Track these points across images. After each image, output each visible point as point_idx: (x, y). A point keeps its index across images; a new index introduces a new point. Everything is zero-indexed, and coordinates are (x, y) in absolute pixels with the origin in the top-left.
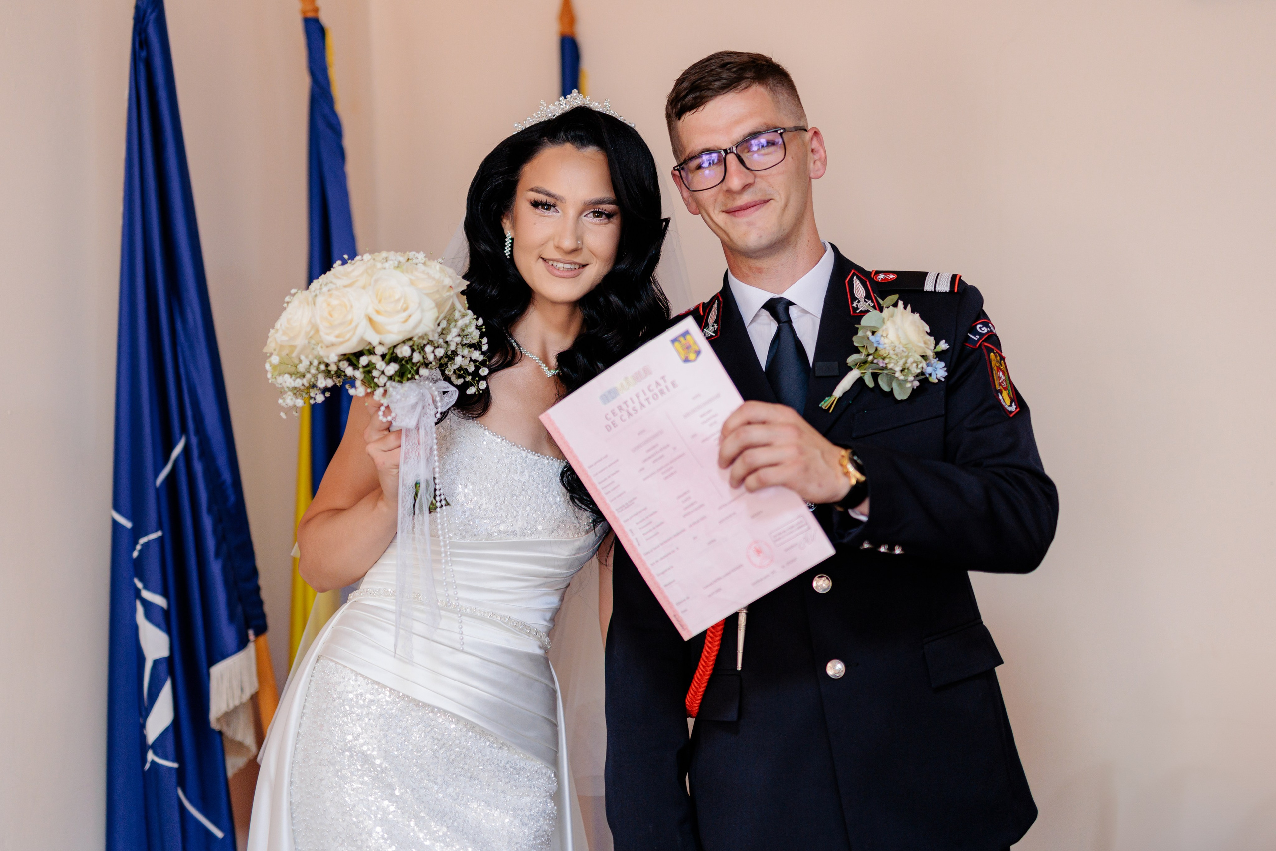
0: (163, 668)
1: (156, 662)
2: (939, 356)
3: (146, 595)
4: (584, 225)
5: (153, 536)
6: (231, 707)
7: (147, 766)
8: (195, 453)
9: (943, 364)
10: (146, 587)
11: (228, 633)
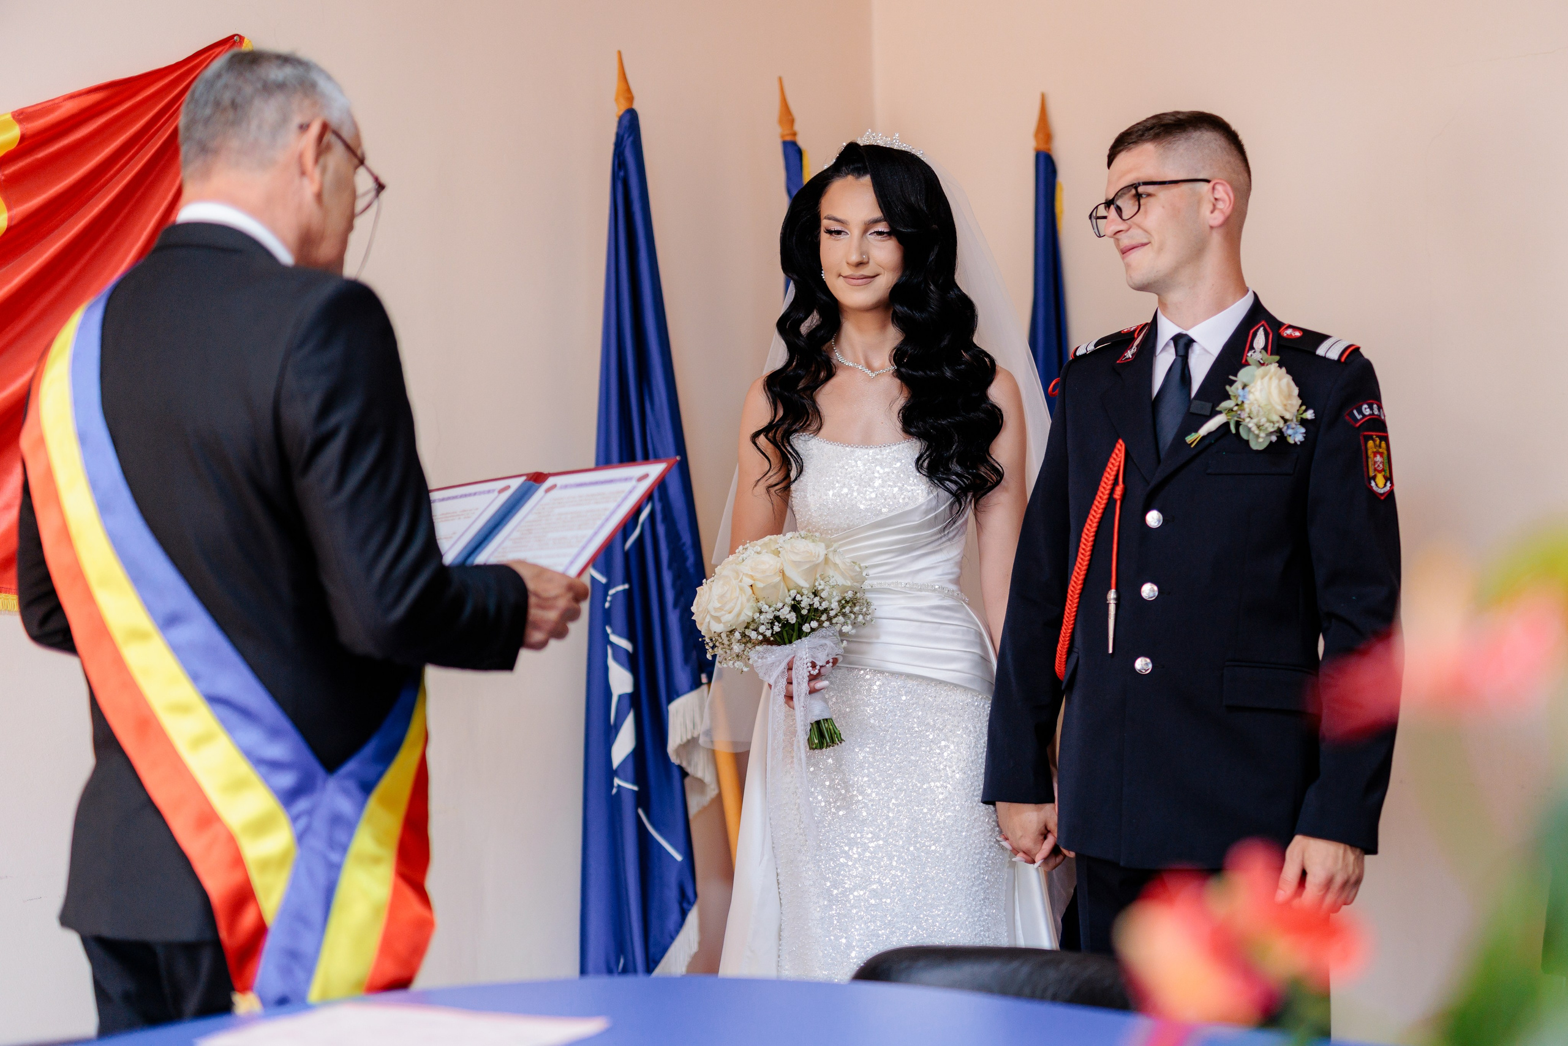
0: (626, 702)
1: (620, 697)
2: (1303, 422)
3: (614, 639)
4: (869, 242)
5: (620, 588)
6: (685, 740)
7: (614, 791)
8: (659, 517)
9: (1303, 430)
10: (614, 632)
11: (682, 676)
